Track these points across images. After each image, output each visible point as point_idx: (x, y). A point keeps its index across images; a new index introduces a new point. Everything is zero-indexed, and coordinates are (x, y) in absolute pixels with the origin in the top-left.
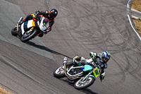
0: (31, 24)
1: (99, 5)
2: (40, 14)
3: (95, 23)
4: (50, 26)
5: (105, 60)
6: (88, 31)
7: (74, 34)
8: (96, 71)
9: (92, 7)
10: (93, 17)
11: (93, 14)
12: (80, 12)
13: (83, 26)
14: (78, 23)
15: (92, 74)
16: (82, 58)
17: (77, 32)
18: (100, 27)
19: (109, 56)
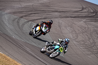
0: (38, 28)
1: (89, 26)
2: (44, 23)
3: (86, 36)
4: (49, 29)
5: (67, 43)
6: (83, 41)
7: (75, 42)
8: (61, 49)
9: (85, 28)
10: (86, 33)
11: (86, 32)
12: (79, 30)
13: (80, 38)
14: (77, 36)
15: (59, 50)
16: (55, 42)
17: (77, 41)
18: (89, 39)
19: (69, 41)
